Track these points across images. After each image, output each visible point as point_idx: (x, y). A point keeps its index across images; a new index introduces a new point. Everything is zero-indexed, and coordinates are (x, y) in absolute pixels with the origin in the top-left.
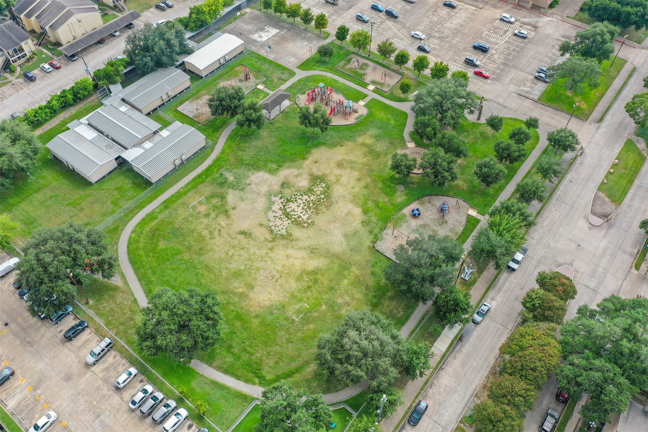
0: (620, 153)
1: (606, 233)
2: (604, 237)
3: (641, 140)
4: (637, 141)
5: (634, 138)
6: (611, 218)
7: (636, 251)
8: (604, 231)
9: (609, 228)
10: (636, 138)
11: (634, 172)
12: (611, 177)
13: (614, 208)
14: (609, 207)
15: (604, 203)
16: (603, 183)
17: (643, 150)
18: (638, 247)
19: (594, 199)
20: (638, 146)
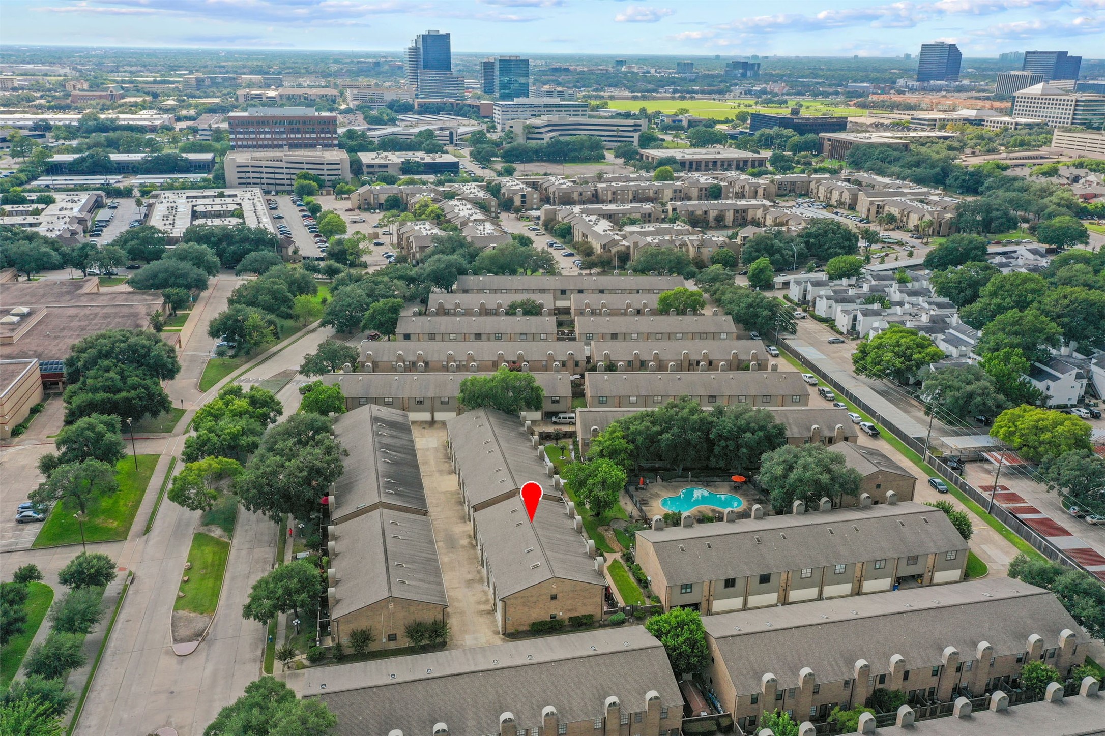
0: (190, 554)
1: (208, 655)
2: (207, 660)
3: (213, 527)
4: (209, 531)
5: (203, 529)
6: (208, 633)
7: (259, 652)
8: (204, 654)
9: (209, 646)
10: (205, 528)
11: (219, 565)
12: (187, 586)
13: (207, 619)
14: (199, 621)
15: (189, 621)
16: (179, 598)
17: (221, 537)
18: (261, 646)
19: (172, 624)
20: (212, 535)
